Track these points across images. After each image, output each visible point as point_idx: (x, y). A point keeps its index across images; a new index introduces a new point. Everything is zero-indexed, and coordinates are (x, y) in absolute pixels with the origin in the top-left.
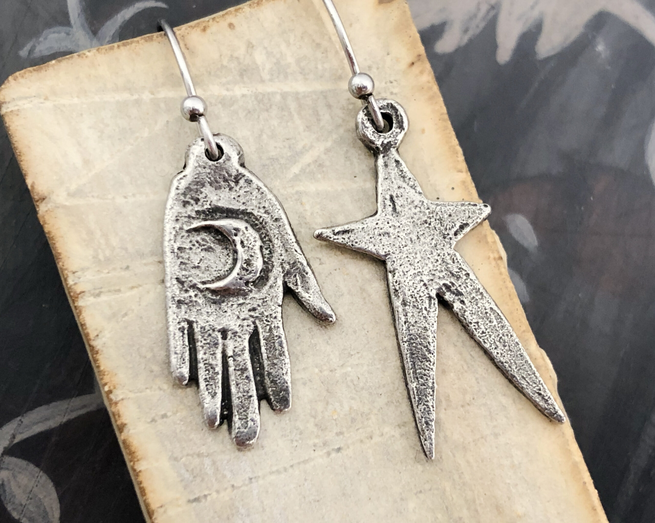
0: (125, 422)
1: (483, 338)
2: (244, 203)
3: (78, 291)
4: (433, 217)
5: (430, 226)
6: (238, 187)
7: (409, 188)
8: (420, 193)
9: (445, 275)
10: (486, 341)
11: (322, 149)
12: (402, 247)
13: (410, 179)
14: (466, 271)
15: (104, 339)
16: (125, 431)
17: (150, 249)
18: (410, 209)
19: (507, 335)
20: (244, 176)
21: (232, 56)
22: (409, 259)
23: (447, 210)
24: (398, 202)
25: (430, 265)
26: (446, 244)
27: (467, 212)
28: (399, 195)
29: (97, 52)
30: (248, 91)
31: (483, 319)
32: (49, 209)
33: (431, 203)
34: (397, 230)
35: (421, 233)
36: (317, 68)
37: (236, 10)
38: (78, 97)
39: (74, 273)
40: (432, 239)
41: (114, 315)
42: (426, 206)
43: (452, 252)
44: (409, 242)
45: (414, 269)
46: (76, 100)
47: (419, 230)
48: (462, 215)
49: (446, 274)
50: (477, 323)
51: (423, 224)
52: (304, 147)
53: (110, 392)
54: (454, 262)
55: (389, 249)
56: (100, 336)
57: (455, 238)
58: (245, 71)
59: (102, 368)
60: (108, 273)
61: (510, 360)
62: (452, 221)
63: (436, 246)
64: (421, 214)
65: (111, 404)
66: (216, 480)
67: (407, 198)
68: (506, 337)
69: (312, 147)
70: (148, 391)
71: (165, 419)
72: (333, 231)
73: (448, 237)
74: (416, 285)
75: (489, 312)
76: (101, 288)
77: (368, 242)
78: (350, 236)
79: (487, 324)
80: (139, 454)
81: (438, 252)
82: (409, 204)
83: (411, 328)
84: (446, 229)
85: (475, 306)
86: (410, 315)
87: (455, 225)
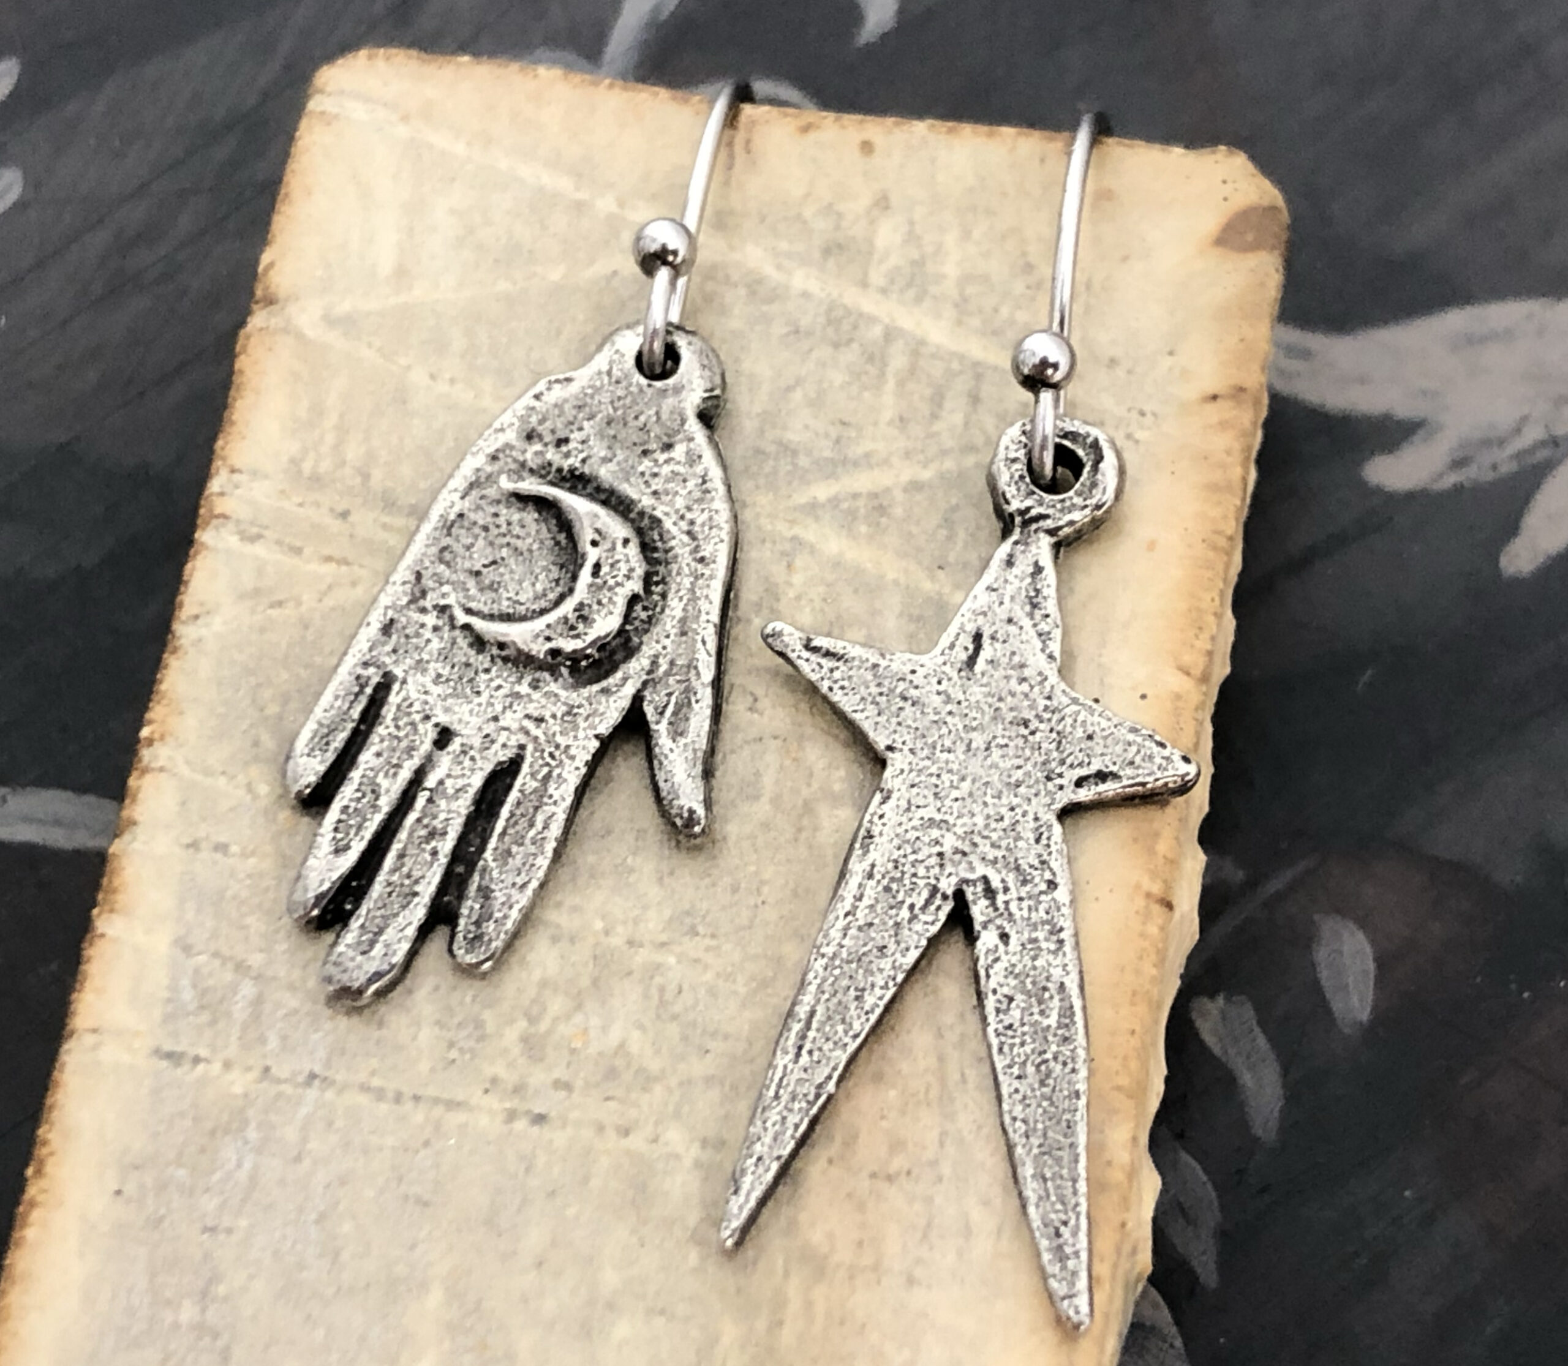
1: (1003, 1039)
2: (655, 493)
3: (219, 510)
4: (1049, 720)
5: (1030, 738)
6: (665, 456)
7: (1032, 633)
8: (1051, 657)
9: (1000, 860)
10: (1006, 1049)
11: (905, 477)
12: (939, 748)
13: (1047, 616)
14: (1054, 874)
15: (204, 632)
16: (126, 837)
17: (413, 502)
18: (1007, 678)
19: (1065, 1064)
20: (691, 439)
22: (938, 782)
23: (1089, 723)
25: (980, 820)
26: (1043, 793)
27: (1134, 749)
28: (999, 636)
30: (822, 289)
31: (1030, 997)
32: (267, 328)
33: (1064, 691)
34: (949, 707)
35: (1002, 742)
38: (468, 143)
39: (233, 471)
40: (1019, 767)
41: (257, 592)
42: (1048, 689)
44: (961, 748)
45: (939, 810)
46: (460, 148)
47: (999, 732)
48: (1119, 749)
49: (1004, 857)
50: (1011, 999)
51: (1018, 725)
52: (867, 455)
53: (150, 742)
54: (1038, 841)
55: (907, 738)
56: (199, 621)
57: (1073, 792)
58: (840, 247)
60: (301, 505)
61: (1036, 1122)
62: (1088, 751)
63: (1018, 786)
64: (1026, 703)
66: (240, 1038)
67: (1013, 653)
68: (1059, 1067)
69: (886, 462)
70: (222, 781)
71: (219, 856)
72: (809, 640)
73: (1058, 781)
74: (921, 845)
75: (1053, 992)
76: (267, 527)
77: (870, 699)
78: (837, 668)
79: (1032, 1014)
80: (121, 898)
81: (1015, 801)
82: (1012, 668)
83: (853, 932)
84: (1062, 762)
85: (1027, 960)
86: (866, 901)
87: (1089, 764)
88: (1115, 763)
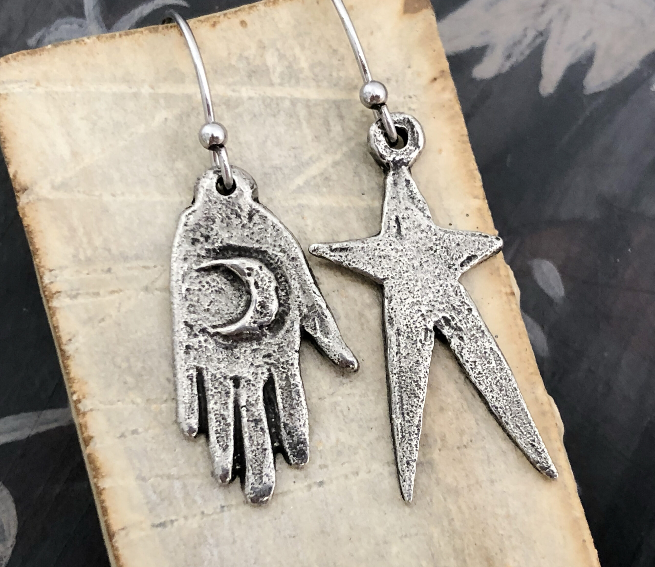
0: (91, 434)
1: (478, 379)
3: (54, 291)
7: (417, 210)
8: (428, 217)
9: (445, 308)
10: (481, 382)
11: (330, 161)
12: (402, 272)
13: (419, 201)
14: (468, 305)
16: (92, 444)
17: (135, 253)
18: (416, 233)
19: (505, 379)
21: (241, 55)
22: (408, 286)
23: (455, 239)
24: (404, 225)
25: (431, 296)
26: (450, 274)
27: (477, 243)
28: (405, 217)
29: (97, 40)
30: (256, 93)
31: (481, 358)
32: (30, 201)
33: (440, 229)
34: (399, 254)
35: (425, 260)
36: (331, 75)
37: (250, 8)
38: (72, 85)
39: (51, 271)
40: (436, 268)
41: (90, 319)
42: (434, 231)
43: (456, 284)
44: (410, 268)
45: (413, 297)
46: (69, 89)
47: (423, 257)
48: (471, 245)
49: (446, 306)
50: (475, 362)
51: (428, 250)
52: (310, 158)
53: (79, 401)
54: (457, 295)
55: (388, 273)
56: (72, 341)
57: (461, 269)
58: (254, 72)
59: (72, 375)
60: (88, 274)
61: (505, 406)
62: (460, 250)
63: (439, 276)
64: (427, 240)
65: (78, 414)
66: (185, 505)
67: (414, 222)
68: (504, 381)
69: (319, 158)
70: (119, 403)
71: (135, 436)
72: (331, 247)
73: (454, 267)
74: (413, 315)
75: (489, 352)
76: (79, 289)
77: (367, 262)
78: (348, 255)
79: (485, 365)
80: (104, 470)
81: (441, 282)
82: (416, 228)
83: (403, 360)
84: (452, 259)
85: (474, 344)
86: (402, 346)
87: (462, 255)
88: (472, 252)
